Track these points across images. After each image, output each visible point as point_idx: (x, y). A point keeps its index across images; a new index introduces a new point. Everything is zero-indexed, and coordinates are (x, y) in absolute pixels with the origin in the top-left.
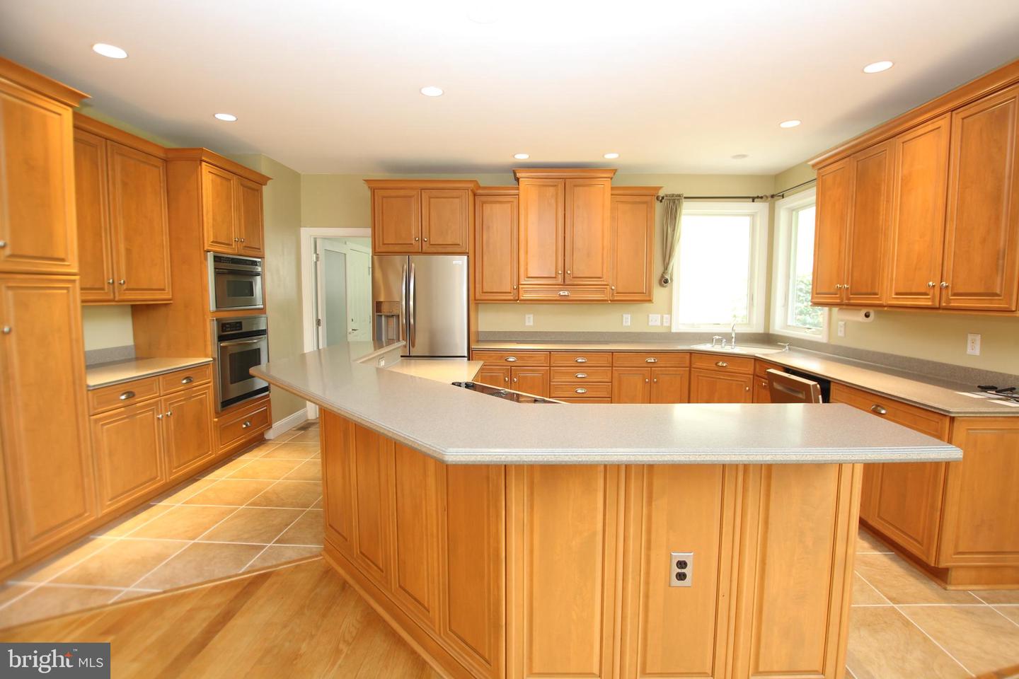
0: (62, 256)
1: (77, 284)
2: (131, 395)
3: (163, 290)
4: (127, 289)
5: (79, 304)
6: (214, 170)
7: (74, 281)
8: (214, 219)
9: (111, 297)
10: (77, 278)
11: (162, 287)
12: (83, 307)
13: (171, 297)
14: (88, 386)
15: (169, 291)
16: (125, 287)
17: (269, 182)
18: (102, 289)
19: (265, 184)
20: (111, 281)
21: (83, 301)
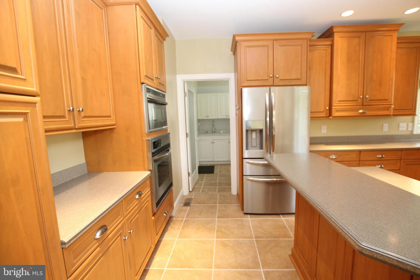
2: (104, 229)
3: (110, 117)
4: (85, 117)
5: (42, 134)
9: (72, 125)
11: (109, 115)
13: (114, 123)
14: (63, 243)
15: (113, 118)
16: (83, 114)
18: (64, 117)
20: (71, 108)
21: (45, 130)
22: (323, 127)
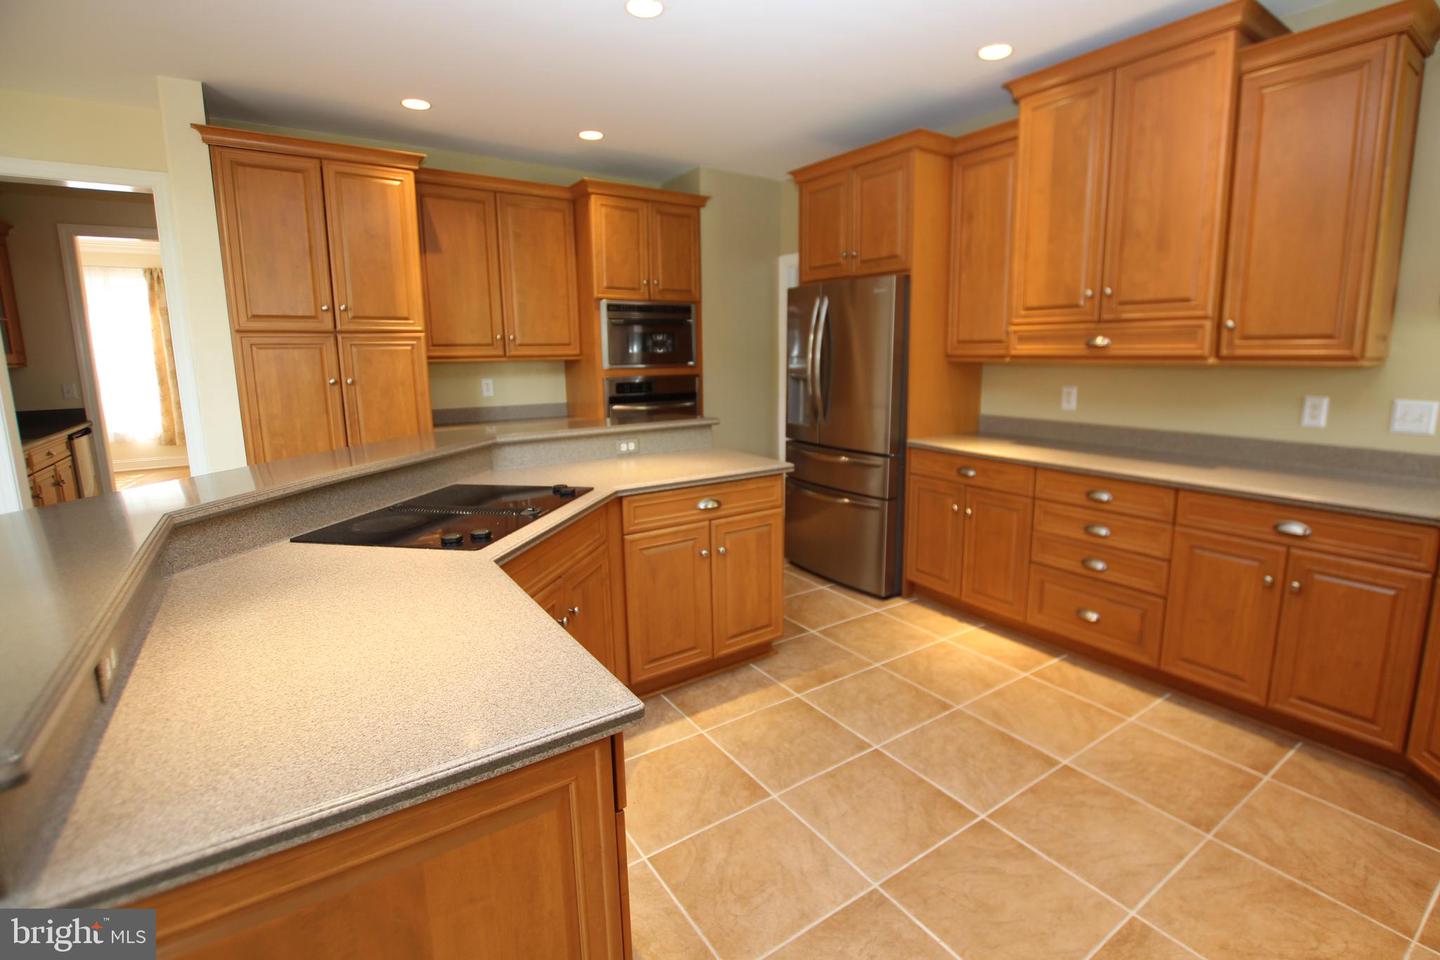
0: (405, 315)
1: (423, 341)
3: (568, 345)
4: (520, 345)
5: (425, 361)
6: (611, 201)
7: (418, 338)
8: (609, 260)
10: (422, 335)
12: (430, 364)
13: (578, 352)
15: (575, 346)
16: (517, 342)
17: (710, 204)
18: (491, 345)
19: (703, 206)
20: (499, 337)
21: (429, 358)
22: (1065, 390)
